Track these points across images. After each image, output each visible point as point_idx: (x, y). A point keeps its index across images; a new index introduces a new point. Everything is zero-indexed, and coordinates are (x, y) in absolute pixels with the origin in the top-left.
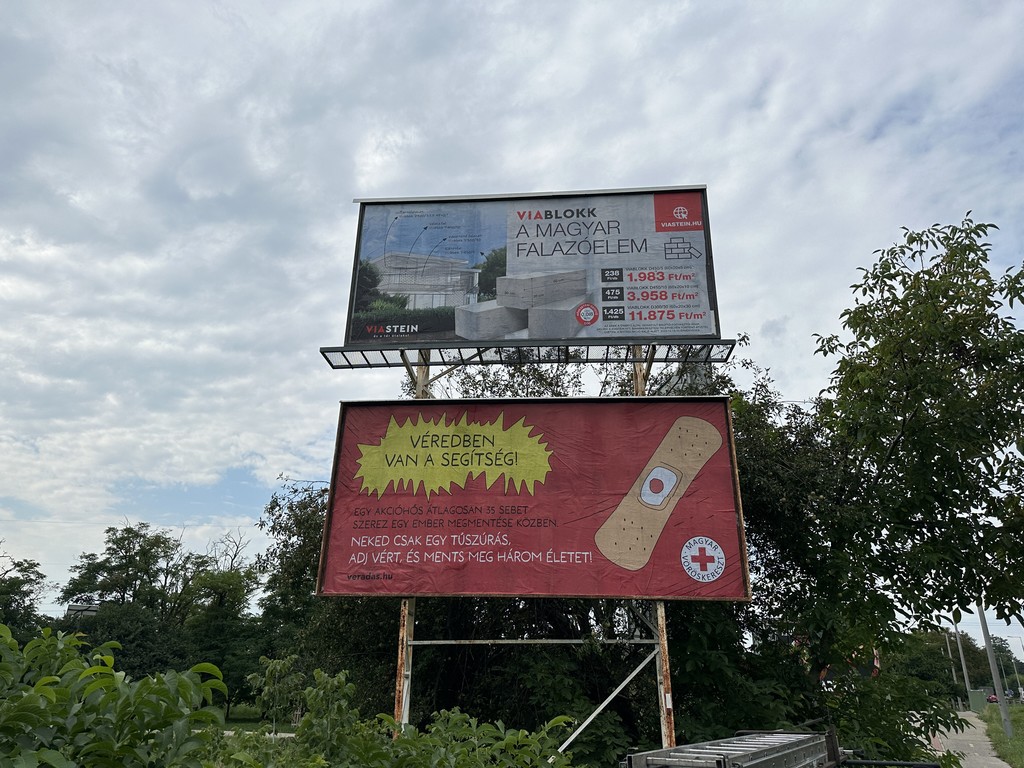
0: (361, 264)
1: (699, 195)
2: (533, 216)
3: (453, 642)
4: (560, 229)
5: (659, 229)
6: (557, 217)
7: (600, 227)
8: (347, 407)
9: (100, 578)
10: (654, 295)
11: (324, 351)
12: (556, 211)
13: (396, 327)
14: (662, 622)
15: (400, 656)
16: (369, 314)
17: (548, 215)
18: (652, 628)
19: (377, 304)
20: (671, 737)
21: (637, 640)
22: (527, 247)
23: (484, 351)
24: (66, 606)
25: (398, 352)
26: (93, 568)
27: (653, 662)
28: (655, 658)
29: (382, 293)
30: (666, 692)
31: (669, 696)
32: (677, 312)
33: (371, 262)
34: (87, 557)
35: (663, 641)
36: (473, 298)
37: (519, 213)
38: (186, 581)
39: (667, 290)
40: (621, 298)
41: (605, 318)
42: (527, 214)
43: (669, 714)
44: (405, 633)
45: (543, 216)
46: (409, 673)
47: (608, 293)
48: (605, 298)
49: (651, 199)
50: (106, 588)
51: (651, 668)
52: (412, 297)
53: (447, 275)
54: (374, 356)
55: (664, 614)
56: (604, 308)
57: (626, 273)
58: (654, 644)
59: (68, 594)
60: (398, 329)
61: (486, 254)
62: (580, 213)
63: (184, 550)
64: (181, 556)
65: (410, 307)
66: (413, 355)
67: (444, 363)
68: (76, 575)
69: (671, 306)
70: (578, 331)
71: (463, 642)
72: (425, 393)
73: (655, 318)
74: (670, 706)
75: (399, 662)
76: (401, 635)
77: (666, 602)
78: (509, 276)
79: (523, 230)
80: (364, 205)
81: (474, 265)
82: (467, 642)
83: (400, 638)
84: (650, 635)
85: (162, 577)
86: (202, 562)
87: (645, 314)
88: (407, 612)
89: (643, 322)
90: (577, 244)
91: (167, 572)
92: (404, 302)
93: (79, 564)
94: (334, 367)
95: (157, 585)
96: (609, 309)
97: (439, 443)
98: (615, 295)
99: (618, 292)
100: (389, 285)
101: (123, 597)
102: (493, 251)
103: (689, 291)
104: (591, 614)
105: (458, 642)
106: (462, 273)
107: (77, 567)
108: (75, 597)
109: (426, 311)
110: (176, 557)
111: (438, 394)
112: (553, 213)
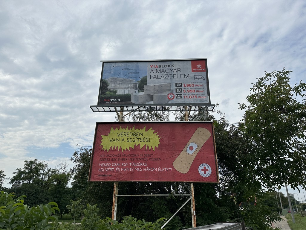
0: (103, 80)
1: (205, 61)
2: (155, 67)
3: (130, 195)
4: (163, 71)
5: (193, 71)
6: (162, 67)
7: (175, 70)
8: (98, 124)
9: (23, 176)
10: (191, 91)
11: (91, 107)
12: (162, 65)
13: (113, 100)
14: (192, 189)
15: (113, 199)
16: (105, 96)
17: (160, 66)
18: (189, 191)
19: (108, 93)
20: (195, 224)
21: (185, 195)
22: (153, 76)
23: (140, 107)
24: (12, 184)
25: (114, 107)
26: (20, 173)
27: (190, 201)
28: (190, 200)
29: (109, 89)
30: (194, 210)
31: (194, 211)
32: (198, 96)
33: (106, 80)
34: (18, 170)
35: (193, 195)
36: (137, 91)
37: (151, 66)
38: (49, 177)
39: (195, 89)
40: (181, 92)
41: (177, 98)
42: (153, 66)
43: (194, 217)
44: (115, 193)
45: (158, 67)
46: (116, 205)
47: (177, 90)
48: (176, 92)
49: (190, 62)
50: (24, 179)
51: (189, 203)
52: (118, 91)
53: (129, 84)
54: (106, 109)
55: (193, 187)
56: (176, 95)
57: (183, 84)
58: (190, 196)
59: (12, 181)
60: (114, 100)
61: (141, 78)
62: (169, 66)
63: (49, 168)
64: (47, 169)
65: (118, 94)
66: (118, 108)
67: (128, 111)
68: (15, 175)
69: (196, 94)
70: (168, 101)
71: (133, 195)
72: (122, 120)
73: (191, 98)
74: (195, 214)
75: (113, 202)
76: (114, 193)
77: (194, 183)
78: (148, 84)
79: (152, 71)
80: (104, 62)
81: (137, 81)
82: (134, 195)
83: (114, 194)
84: (189, 193)
85: (42, 176)
86: (54, 171)
87: (188, 97)
88: (116, 186)
89: (188, 99)
90: (168, 75)
91: (43, 174)
92: (116, 92)
93: (16, 172)
94: (94, 112)
95: (40, 178)
96: (178, 95)
97: (126, 135)
98: (179, 91)
99: (180, 90)
100: (111, 87)
101: (29, 182)
102: (143, 77)
103: (201, 90)
104: (172, 187)
105: (131, 195)
106: (134, 84)
107: (16, 173)
108: (15, 182)
109: (122, 95)
110: (46, 170)
111: (126, 120)
112: (161, 66)
